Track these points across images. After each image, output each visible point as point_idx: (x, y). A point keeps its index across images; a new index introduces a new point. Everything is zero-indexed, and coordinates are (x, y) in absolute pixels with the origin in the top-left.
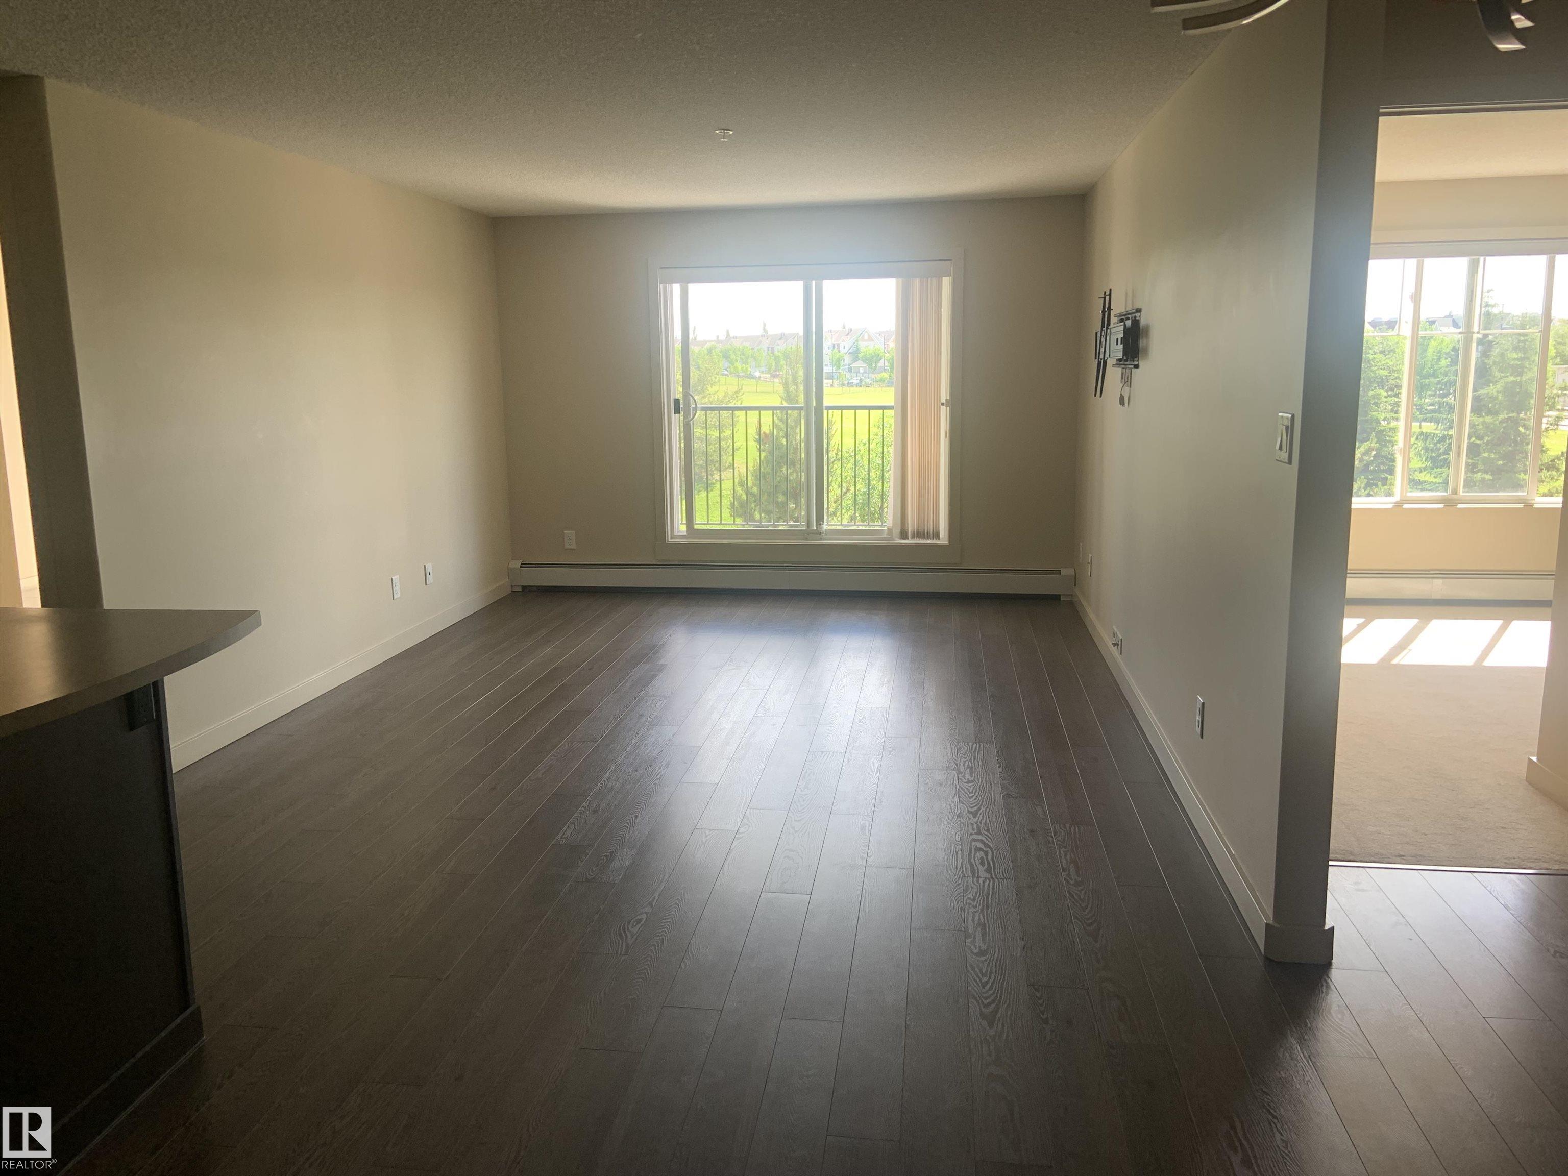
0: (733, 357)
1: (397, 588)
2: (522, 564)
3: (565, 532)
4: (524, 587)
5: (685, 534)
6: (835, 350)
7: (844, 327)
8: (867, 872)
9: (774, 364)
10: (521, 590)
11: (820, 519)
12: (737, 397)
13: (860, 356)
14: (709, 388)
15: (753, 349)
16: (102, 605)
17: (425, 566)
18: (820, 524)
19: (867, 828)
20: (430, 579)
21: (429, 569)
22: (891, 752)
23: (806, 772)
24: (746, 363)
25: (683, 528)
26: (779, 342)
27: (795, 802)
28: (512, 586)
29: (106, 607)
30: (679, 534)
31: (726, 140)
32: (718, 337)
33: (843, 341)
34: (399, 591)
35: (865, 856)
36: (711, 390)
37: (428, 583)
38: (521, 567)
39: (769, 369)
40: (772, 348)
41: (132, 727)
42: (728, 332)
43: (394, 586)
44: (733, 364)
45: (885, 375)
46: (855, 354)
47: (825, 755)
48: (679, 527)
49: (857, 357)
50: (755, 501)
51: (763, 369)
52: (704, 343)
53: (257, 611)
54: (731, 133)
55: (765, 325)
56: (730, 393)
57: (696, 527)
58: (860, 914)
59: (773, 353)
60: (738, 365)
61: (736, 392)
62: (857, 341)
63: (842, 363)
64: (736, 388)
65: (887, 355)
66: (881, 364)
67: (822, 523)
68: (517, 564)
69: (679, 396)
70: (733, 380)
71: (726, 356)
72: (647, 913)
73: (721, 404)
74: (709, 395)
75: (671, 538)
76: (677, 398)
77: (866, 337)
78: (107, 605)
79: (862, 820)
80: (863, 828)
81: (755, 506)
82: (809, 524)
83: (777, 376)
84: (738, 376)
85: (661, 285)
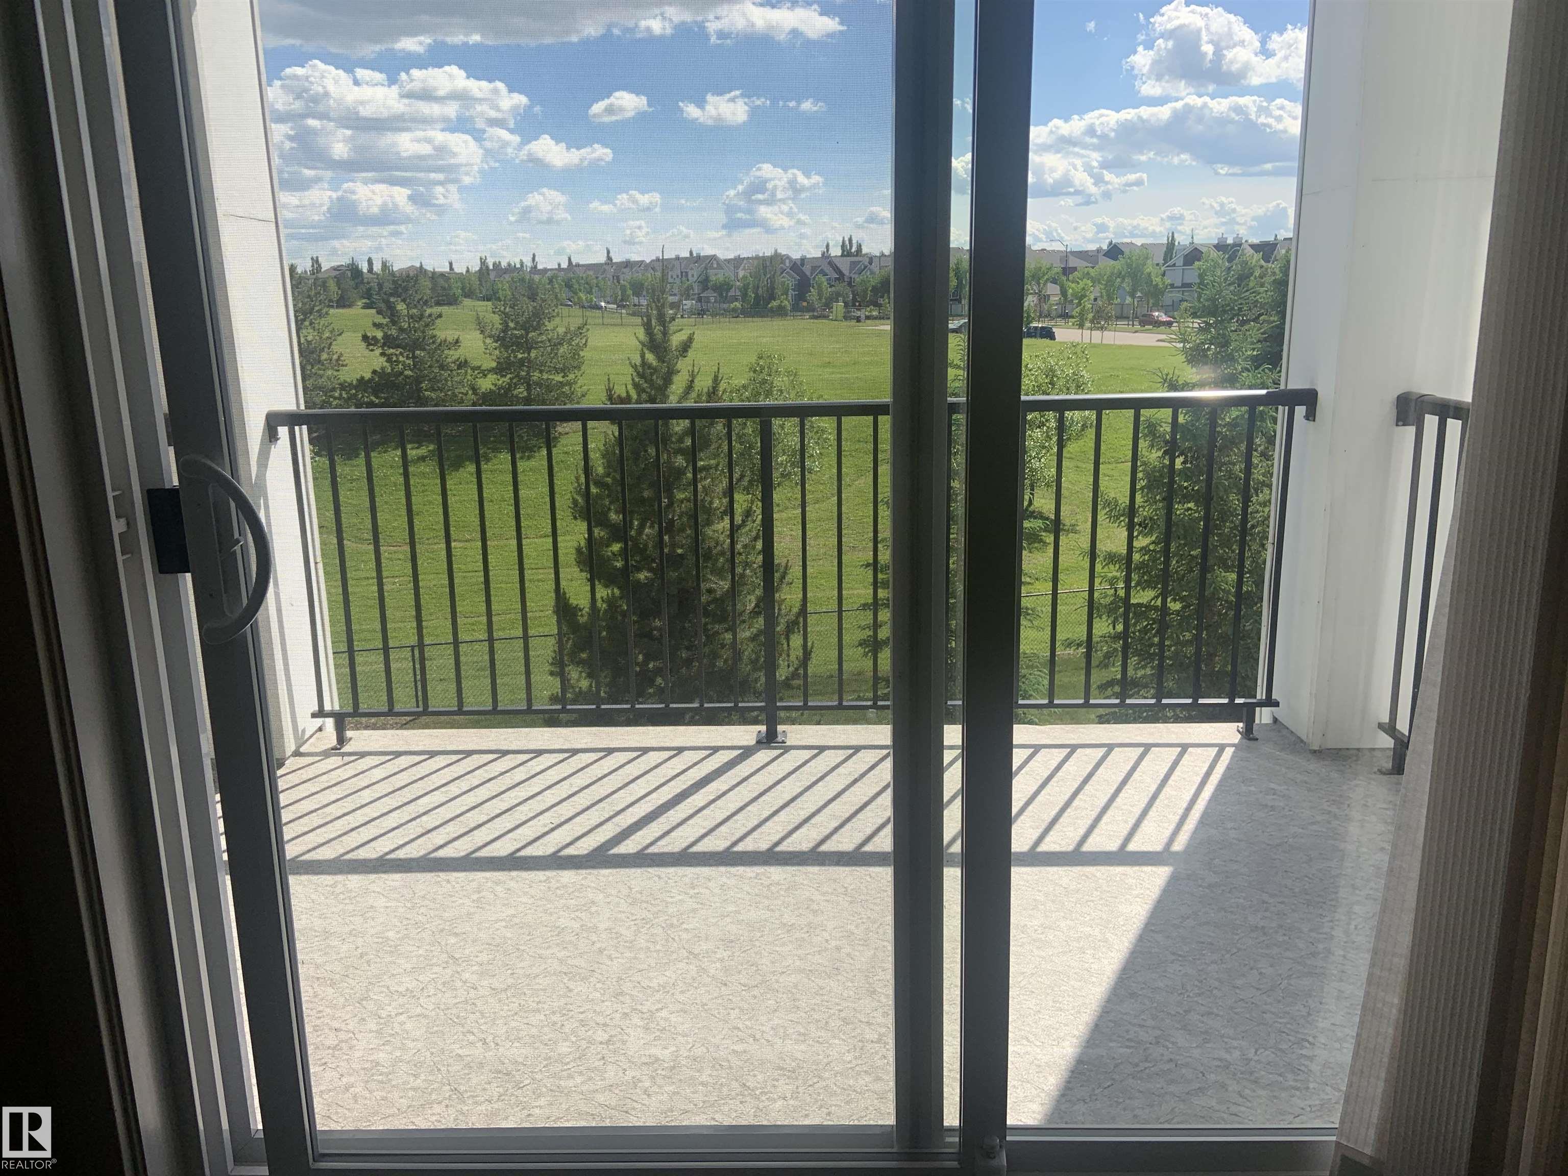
0: (576, 286)
6: (684, 279)
7: (691, 253)
9: (620, 293)
12: (581, 333)
13: (711, 284)
14: (547, 323)
15: (597, 278)
24: (590, 292)
26: (624, 270)
32: (559, 265)
33: (692, 269)
36: (550, 326)
39: (616, 300)
40: (618, 277)
42: (570, 259)
44: (576, 293)
45: (738, 304)
46: (705, 283)
49: (707, 286)
50: (609, 496)
51: (608, 299)
52: (545, 270)
55: (608, 252)
56: (572, 329)
59: (618, 282)
60: (582, 295)
61: (579, 328)
62: (706, 268)
63: (691, 292)
64: (580, 321)
65: (738, 283)
66: (731, 293)
70: (576, 311)
71: (568, 285)
77: (715, 266)
81: (611, 503)
83: (624, 307)
84: (583, 307)
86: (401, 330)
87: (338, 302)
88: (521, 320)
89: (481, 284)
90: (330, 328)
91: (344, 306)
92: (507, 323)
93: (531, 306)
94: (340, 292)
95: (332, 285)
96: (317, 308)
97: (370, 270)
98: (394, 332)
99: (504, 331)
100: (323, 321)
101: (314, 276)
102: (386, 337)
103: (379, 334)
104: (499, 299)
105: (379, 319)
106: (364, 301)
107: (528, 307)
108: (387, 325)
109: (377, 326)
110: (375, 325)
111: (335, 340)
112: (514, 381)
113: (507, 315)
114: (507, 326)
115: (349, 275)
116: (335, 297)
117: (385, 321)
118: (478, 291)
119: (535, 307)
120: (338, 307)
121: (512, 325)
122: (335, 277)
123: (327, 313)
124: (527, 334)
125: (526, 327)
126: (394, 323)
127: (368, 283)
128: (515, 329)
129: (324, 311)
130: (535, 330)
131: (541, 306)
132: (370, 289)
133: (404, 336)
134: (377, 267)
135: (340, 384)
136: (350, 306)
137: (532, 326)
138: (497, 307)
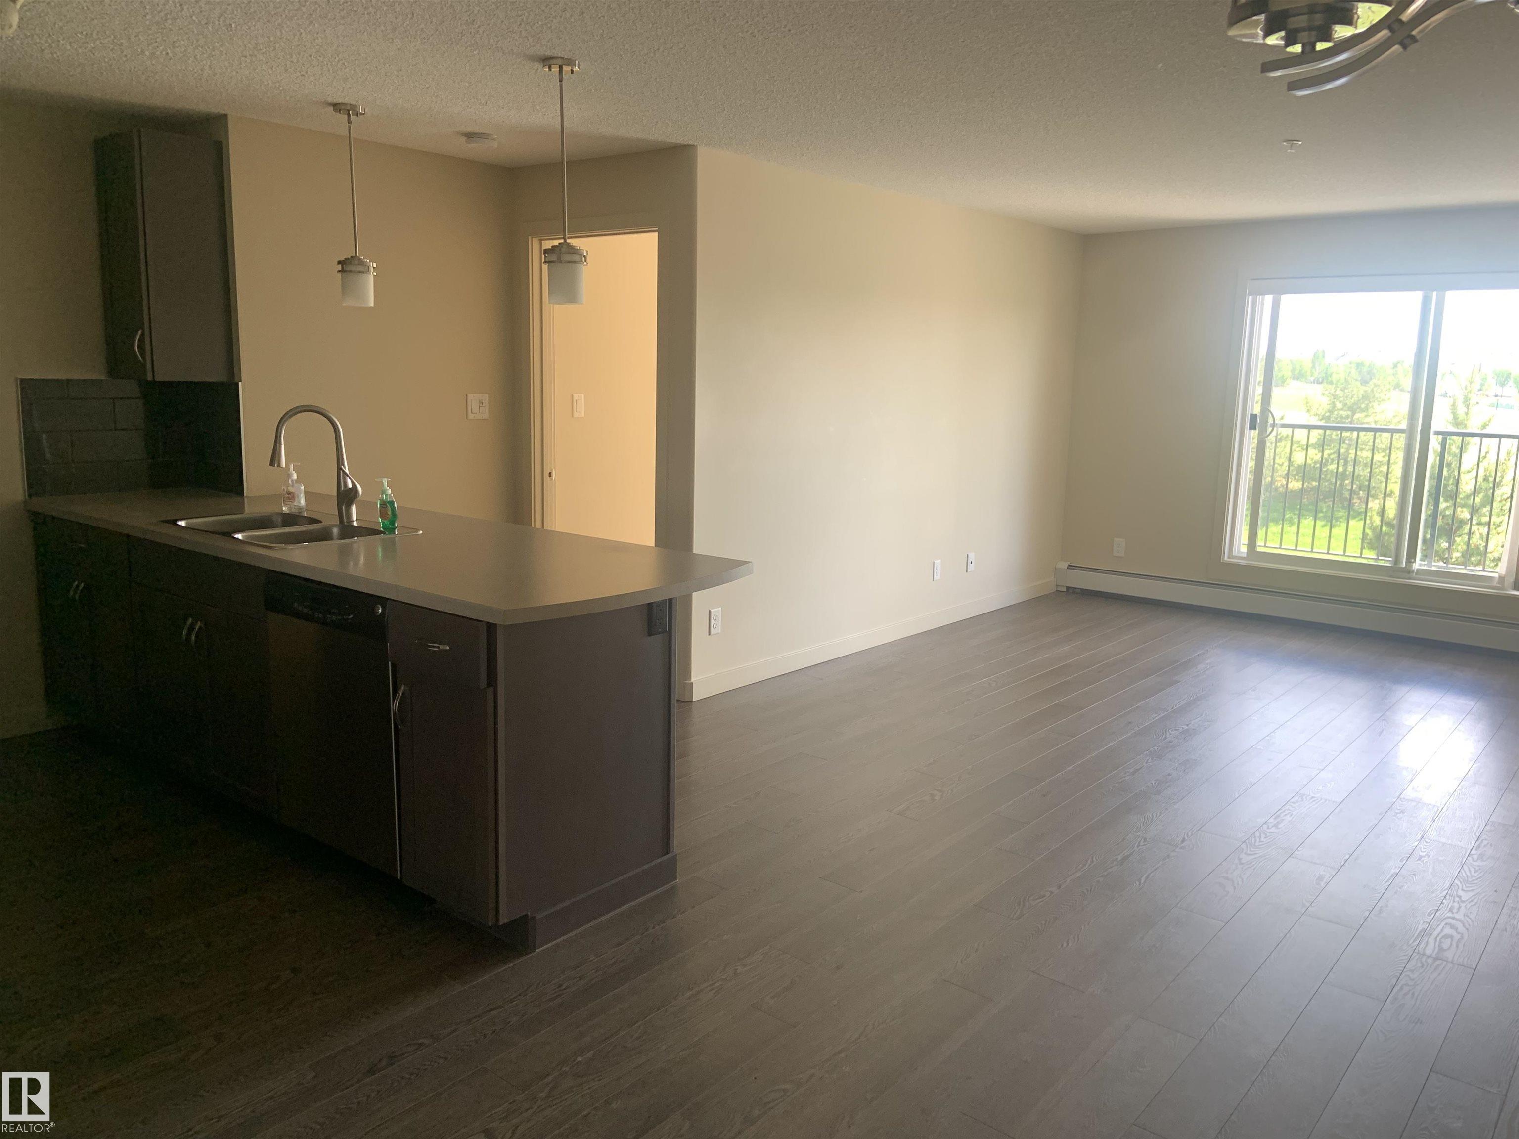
1: (938, 571)
2: (1069, 565)
3: (1115, 539)
4: (1068, 588)
5: (1245, 555)
8: (1302, 919)
10: (1065, 590)
11: (1412, 556)
16: (692, 551)
17: (968, 555)
18: (1411, 562)
19: (1325, 880)
20: (971, 567)
21: (972, 557)
22: (1397, 813)
23: (1284, 812)
25: (1244, 549)
27: (1255, 837)
28: (1057, 585)
29: (694, 552)
30: (1238, 555)
31: (1292, 151)
34: (939, 575)
35: (1308, 904)
37: (969, 571)
38: (1067, 568)
41: (650, 634)
43: (935, 570)
47: (1315, 801)
48: (1240, 545)
53: (749, 562)
54: (1300, 143)
57: (1259, 549)
58: (1273, 954)
67: (1413, 560)
68: (1064, 565)
69: (1257, 410)
72: (1052, 893)
73: (1388, 424)
74: (1374, 414)
75: (1229, 558)
76: (1255, 413)
78: (696, 551)
79: (1324, 871)
80: (1320, 878)
82: (1397, 560)
85: (1250, 297)
88: (1350, 402)
89: (1314, 367)
93: (1362, 390)
99: (1330, 411)
104: (1331, 383)
107: (1359, 391)
112: (1332, 456)
113: (1335, 397)
114: (1334, 406)
118: (1309, 374)
119: (1366, 391)
121: (1339, 406)
124: (1354, 414)
125: (1353, 409)
128: (1342, 409)
130: (1362, 411)
131: (1372, 391)
137: (1359, 408)
138: (1327, 390)
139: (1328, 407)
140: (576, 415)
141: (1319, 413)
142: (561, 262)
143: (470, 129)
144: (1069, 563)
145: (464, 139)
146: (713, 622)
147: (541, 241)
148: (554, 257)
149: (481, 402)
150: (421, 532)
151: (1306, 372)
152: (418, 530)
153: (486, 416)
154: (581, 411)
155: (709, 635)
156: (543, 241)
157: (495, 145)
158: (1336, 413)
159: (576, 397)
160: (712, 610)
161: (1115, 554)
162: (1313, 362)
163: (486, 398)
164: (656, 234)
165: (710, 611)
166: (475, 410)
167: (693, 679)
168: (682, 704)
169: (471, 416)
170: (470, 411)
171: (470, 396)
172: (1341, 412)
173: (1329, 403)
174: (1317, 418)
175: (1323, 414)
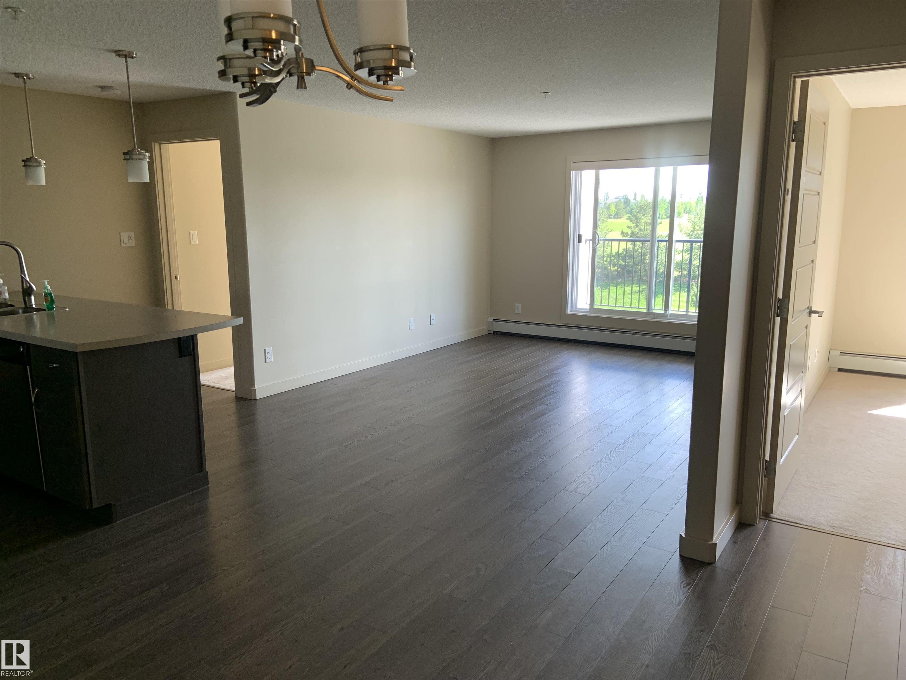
1: (412, 324)
3: (516, 304)
5: (588, 310)
10: (493, 333)
11: (666, 307)
17: (430, 315)
20: (433, 322)
21: (433, 317)
28: (488, 330)
30: (576, 310)
34: (413, 326)
37: (432, 324)
38: (493, 321)
41: (181, 356)
43: (410, 324)
57: (595, 307)
68: (492, 319)
75: (570, 311)
86: (641, 230)
87: (614, 215)
89: (697, 206)
90: (607, 228)
91: (617, 218)
92: (694, 226)
94: (616, 211)
95: (613, 208)
96: (602, 219)
97: (635, 199)
98: (637, 230)
99: (692, 231)
100: (604, 225)
101: (605, 202)
102: (633, 233)
103: (629, 232)
105: (631, 224)
106: (628, 215)
108: (633, 227)
109: (629, 227)
110: (628, 227)
111: (608, 234)
113: (695, 223)
115: (623, 201)
116: (613, 213)
117: (633, 225)
120: (614, 218)
122: (615, 202)
123: (606, 221)
126: (637, 226)
127: (632, 206)
129: (605, 220)
132: (632, 209)
133: (641, 232)
134: (638, 198)
135: (607, 255)
136: (620, 218)
138: (690, 219)
139: (691, 229)
140: (193, 243)
141: (687, 232)
142: (132, 159)
143: (103, 84)
144: (494, 318)
145: (100, 89)
146: (267, 355)
147: (160, 144)
148: (128, 157)
149: (129, 237)
150: (67, 309)
151: (693, 209)
152: (66, 308)
153: (134, 245)
154: (195, 240)
155: (265, 362)
156: (161, 145)
157: (119, 92)
158: (696, 232)
159: (192, 232)
160: (266, 349)
161: (516, 312)
162: (697, 204)
163: (132, 234)
164: (219, 141)
165: (265, 350)
166: (126, 241)
167: (256, 387)
168: (251, 401)
169: (123, 245)
170: (122, 242)
171: (122, 234)
172: (698, 232)
173: (692, 226)
174: (686, 235)
175: (689, 233)
